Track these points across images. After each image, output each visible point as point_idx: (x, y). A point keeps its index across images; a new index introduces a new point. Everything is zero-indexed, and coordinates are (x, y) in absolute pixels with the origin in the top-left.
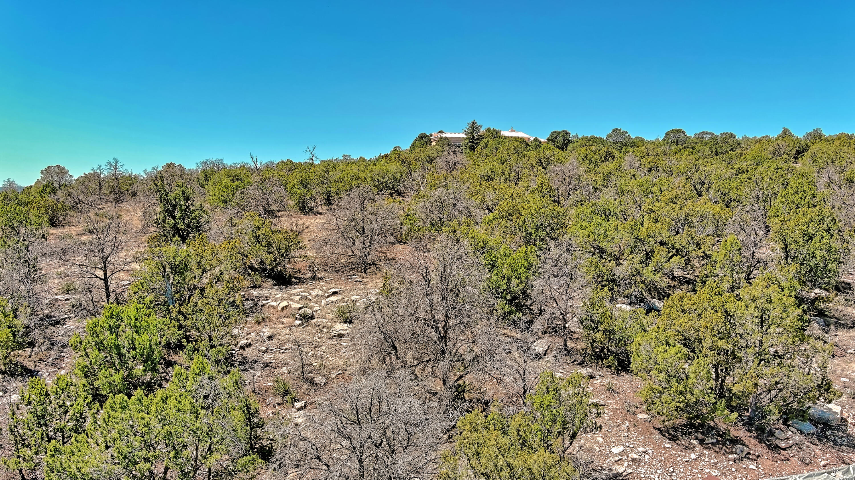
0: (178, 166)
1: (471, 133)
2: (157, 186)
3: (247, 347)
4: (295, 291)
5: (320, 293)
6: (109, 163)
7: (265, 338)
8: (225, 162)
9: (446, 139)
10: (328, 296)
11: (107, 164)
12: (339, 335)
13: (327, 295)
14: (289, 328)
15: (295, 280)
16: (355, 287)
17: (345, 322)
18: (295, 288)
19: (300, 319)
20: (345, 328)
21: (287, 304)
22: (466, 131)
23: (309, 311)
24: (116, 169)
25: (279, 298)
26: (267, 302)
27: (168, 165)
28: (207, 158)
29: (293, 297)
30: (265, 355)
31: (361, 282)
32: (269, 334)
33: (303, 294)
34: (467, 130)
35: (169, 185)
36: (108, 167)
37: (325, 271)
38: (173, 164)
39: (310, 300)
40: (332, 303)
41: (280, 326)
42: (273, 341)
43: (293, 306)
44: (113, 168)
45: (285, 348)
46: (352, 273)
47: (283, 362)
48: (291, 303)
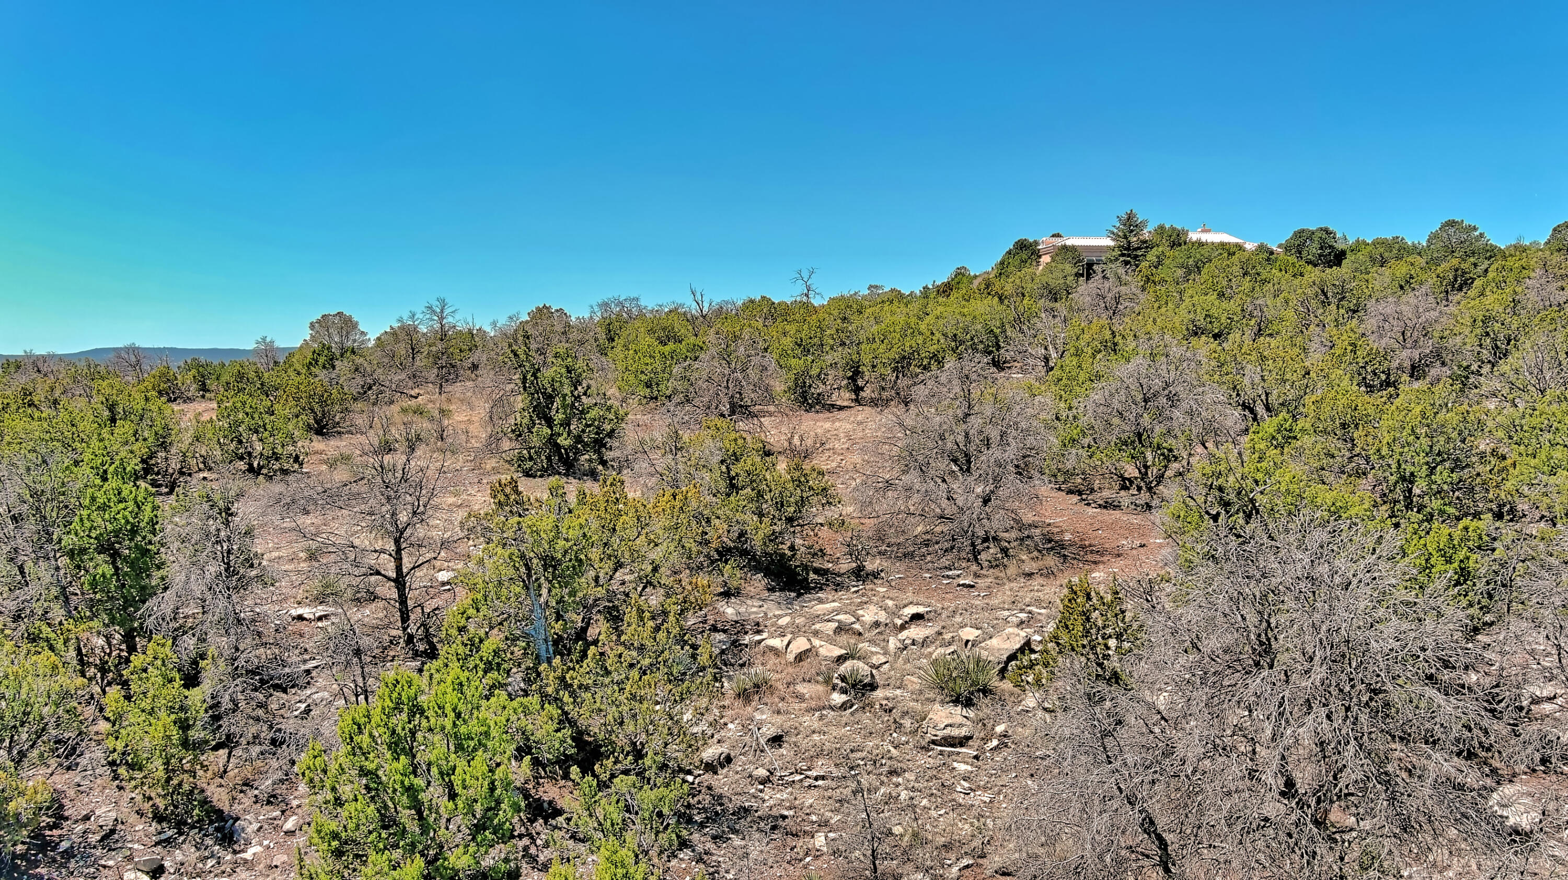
0: (557, 311)
1: (1125, 237)
2: (516, 355)
3: (723, 767)
4: (820, 608)
5: (882, 617)
6: (430, 308)
7: (762, 741)
8: (642, 303)
9: (1074, 249)
10: (903, 627)
11: (425, 310)
12: (945, 738)
13: (899, 622)
14: (817, 714)
15: (816, 577)
16: (961, 603)
17: (956, 701)
18: (821, 601)
19: (843, 691)
20: (960, 719)
21: (809, 647)
22: (1113, 233)
23: (862, 668)
24: (442, 318)
25: (787, 625)
26: (758, 638)
27: (538, 309)
28: (610, 296)
29: (817, 626)
30: (767, 793)
31: (972, 586)
32: (770, 731)
33: (841, 617)
34: (1115, 231)
35: (541, 352)
36: (428, 316)
37: (880, 553)
38: (548, 308)
39: (860, 634)
40: (913, 644)
41: (797, 706)
42: (783, 751)
43: (822, 651)
44: (436, 318)
45: (814, 773)
46: (945, 562)
47: (814, 818)
48: (816, 642)
